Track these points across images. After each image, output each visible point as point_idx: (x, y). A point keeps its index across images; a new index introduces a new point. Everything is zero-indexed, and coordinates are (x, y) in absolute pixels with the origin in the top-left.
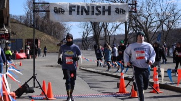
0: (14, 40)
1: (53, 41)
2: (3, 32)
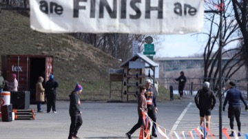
1: (98, 61)
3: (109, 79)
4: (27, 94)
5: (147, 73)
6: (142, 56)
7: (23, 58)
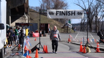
0: (32, 24)
1: (59, 25)
2: (24, 18)
3: (61, 28)
4: (45, 31)
5: (69, 27)
6: (68, 23)
7: (44, 24)
